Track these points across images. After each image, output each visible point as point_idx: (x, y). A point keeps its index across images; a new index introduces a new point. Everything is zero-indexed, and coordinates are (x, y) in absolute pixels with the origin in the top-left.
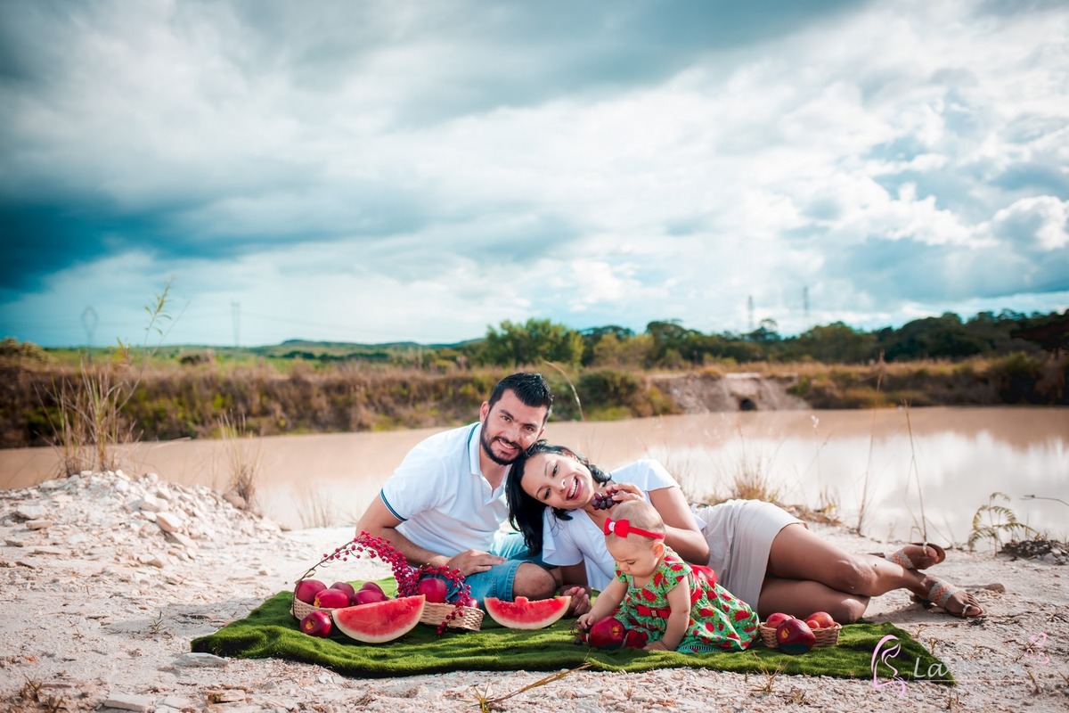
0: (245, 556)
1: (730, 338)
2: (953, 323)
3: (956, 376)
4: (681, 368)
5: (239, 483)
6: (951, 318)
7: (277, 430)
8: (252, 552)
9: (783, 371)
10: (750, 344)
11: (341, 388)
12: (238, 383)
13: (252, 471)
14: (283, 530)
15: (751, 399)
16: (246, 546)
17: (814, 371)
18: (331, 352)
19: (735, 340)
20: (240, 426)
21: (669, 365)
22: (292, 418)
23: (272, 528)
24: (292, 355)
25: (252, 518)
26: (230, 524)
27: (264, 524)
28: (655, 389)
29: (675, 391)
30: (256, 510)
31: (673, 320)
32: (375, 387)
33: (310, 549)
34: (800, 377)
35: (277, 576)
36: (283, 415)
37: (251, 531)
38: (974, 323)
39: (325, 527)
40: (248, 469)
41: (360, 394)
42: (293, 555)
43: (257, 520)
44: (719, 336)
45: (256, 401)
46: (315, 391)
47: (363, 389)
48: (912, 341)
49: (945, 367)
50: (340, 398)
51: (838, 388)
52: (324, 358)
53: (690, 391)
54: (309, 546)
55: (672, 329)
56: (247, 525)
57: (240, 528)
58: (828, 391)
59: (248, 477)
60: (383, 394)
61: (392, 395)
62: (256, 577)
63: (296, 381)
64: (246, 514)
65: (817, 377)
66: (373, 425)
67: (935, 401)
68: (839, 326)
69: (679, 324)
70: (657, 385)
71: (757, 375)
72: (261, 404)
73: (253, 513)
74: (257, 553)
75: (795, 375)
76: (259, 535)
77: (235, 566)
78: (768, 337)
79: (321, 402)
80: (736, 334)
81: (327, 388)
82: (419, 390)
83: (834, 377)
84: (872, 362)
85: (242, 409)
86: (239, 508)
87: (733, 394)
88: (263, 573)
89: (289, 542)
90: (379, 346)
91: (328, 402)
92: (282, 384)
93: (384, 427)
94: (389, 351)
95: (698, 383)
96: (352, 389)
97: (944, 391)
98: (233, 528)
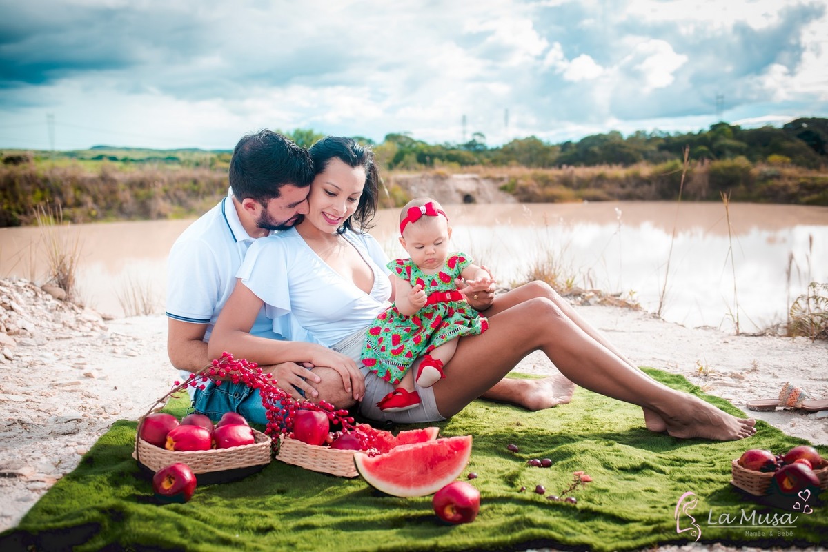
0: (67, 353)
1: (449, 147)
2: (617, 139)
3: (627, 179)
4: (416, 169)
5: (58, 273)
6: (616, 134)
7: (89, 218)
8: (74, 348)
9: (497, 172)
10: (465, 153)
11: (142, 184)
12: (55, 180)
13: (72, 262)
14: (104, 319)
15: (472, 194)
16: (69, 341)
17: (521, 173)
18: (131, 155)
19: (453, 149)
20: (57, 215)
21: (407, 167)
22: (102, 208)
23: (95, 318)
24: (100, 158)
25: (73, 308)
26: (50, 316)
27: (86, 314)
28: (397, 187)
29: (413, 188)
30: (77, 300)
31: (406, 133)
32: (171, 183)
33: (136, 343)
34: (510, 177)
35: (104, 379)
36: (95, 206)
37: (72, 323)
38: (632, 139)
39: (146, 314)
40: (67, 260)
41: (158, 190)
42: (119, 350)
43: (79, 310)
44: (440, 145)
45: (71, 194)
46: (121, 186)
47: (160, 185)
48: (586, 152)
49: (618, 171)
50: (142, 192)
51: (539, 186)
52: (125, 160)
53: (423, 187)
54: (135, 339)
55: (404, 140)
56: (68, 316)
57: (61, 320)
58: (531, 189)
59: (68, 268)
60: (178, 189)
61: (185, 190)
62: (82, 381)
63: (104, 178)
64: (66, 304)
65: (522, 178)
66: (170, 214)
67: (611, 197)
68: (532, 140)
69: (409, 136)
70: (399, 183)
71: (476, 176)
72: (75, 197)
73: (74, 303)
74: (80, 349)
75: (505, 175)
76: (82, 328)
77: (58, 366)
78: (478, 147)
79: (126, 195)
80: (453, 144)
81: (132, 184)
82: (207, 185)
83: (536, 178)
84: (564, 166)
85: (58, 201)
86: (60, 299)
87: (458, 191)
88: (88, 376)
89: (114, 336)
90: (171, 151)
91: (132, 196)
92: (93, 181)
93: (179, 216)
94: (179, 155)
95: (431, 182)
96: (151, 185)
97: (619, 190)
98: (53, 321)
